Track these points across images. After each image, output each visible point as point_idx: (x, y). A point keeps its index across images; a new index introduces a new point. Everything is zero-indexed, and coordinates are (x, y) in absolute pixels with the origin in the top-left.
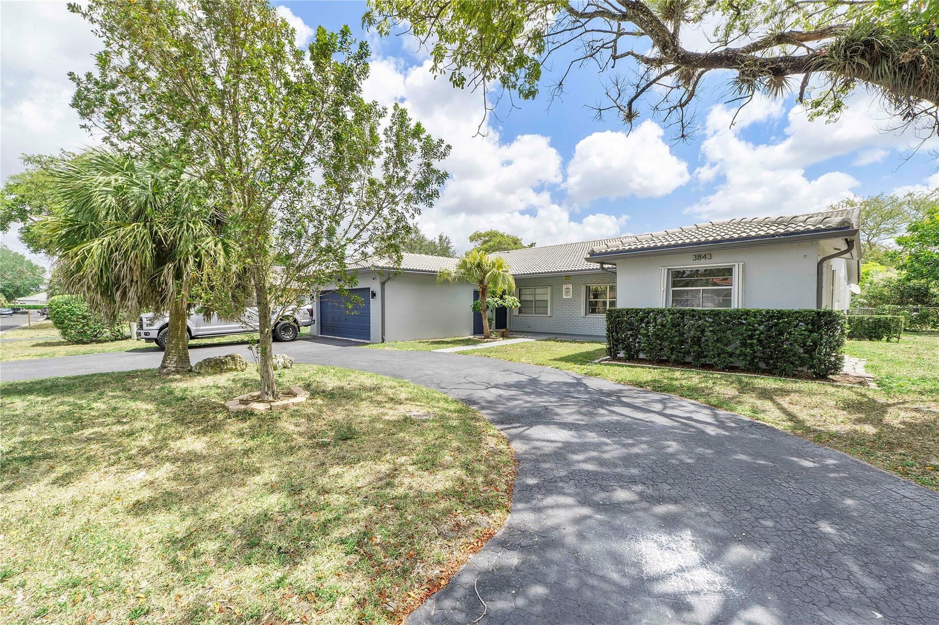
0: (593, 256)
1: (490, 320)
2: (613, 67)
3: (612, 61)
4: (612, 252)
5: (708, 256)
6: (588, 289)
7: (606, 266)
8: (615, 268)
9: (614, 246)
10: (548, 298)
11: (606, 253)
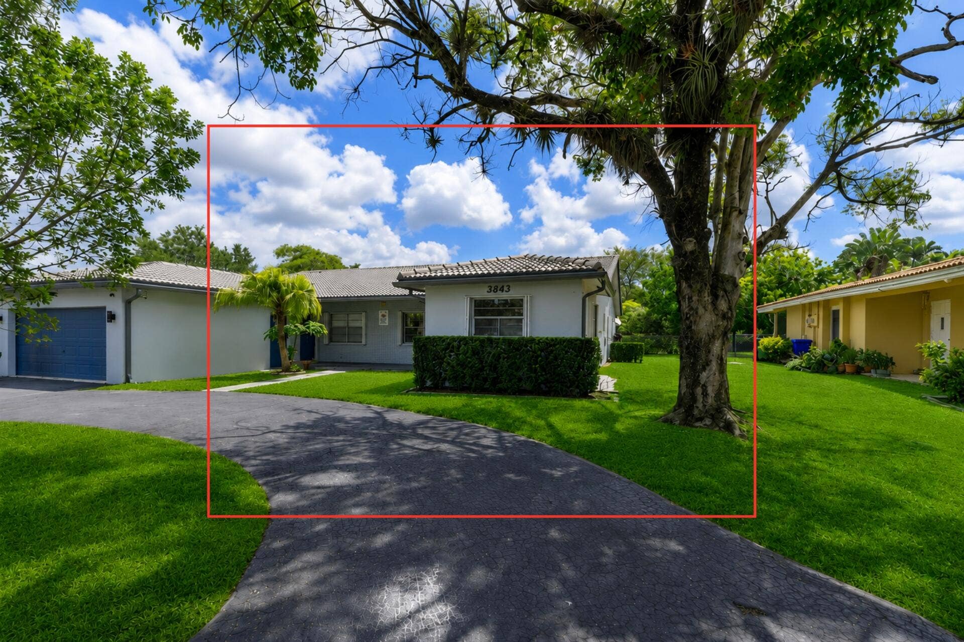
0: (402, 281)
1: (291, 351)
2: (415, 87)
3: (414, 80)
4: (420, 278)
5: (506, 289)
6: (405, 316)
7: (414, 293)
8: (424, 295)
9: (423, 272)
10: (362, 324)
11: (416, 279)
